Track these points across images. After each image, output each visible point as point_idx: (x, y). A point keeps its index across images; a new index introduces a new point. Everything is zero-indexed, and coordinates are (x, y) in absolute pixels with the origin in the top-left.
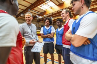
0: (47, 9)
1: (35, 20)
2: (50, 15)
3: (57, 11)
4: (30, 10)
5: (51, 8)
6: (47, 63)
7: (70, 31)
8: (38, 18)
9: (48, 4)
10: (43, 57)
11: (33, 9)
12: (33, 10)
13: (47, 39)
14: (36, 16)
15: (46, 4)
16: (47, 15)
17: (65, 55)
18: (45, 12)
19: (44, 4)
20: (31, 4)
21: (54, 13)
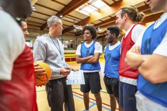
0: (92, 14)
1: (71, 34)
2: (96, 23)
3: (109, 16)
4: (63, 16)
5: (99, 11)
6: (90, 109)
7: (137, 49)
8: (77, 29)
9: (93, 4)
10: (83, 97)
11: (67, 13)
12: (67, 16)
13: (87, 66)
14: (72, 26)
15: (89, 4)
16: (92, 23)
17: (125, 98)
18: (89, 18)
19: (86, 4)
20: (64, 5)
21: (104, 20)
